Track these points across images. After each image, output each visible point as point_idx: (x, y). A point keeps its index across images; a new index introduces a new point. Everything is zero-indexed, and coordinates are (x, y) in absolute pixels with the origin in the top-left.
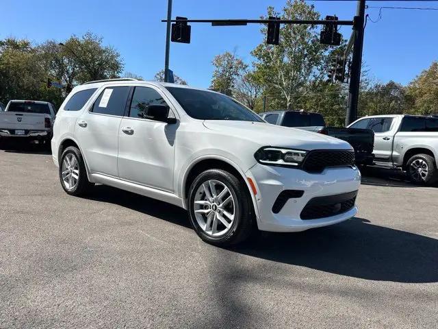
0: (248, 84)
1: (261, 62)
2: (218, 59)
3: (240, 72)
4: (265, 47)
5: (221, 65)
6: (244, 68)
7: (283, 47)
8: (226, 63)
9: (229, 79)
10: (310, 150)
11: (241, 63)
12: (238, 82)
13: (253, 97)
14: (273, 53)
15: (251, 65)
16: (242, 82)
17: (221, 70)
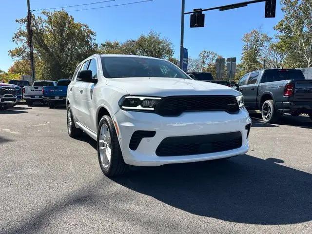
0: (273, 53)
1: (283, 34)
2: (247, 36)
3: (266, 44)
4: (286, 22)
5: (249, 40)
6: (269, 41)
7: (302, 19)
8: (253, 38)
9: (256, 50)
10: (165, 96)
11: (266, 37)
12: (264, 52)
13: (279, 62)
14: (293, 26)
15: (274, 37)
16: (268, 52)
17: (249, 43)
